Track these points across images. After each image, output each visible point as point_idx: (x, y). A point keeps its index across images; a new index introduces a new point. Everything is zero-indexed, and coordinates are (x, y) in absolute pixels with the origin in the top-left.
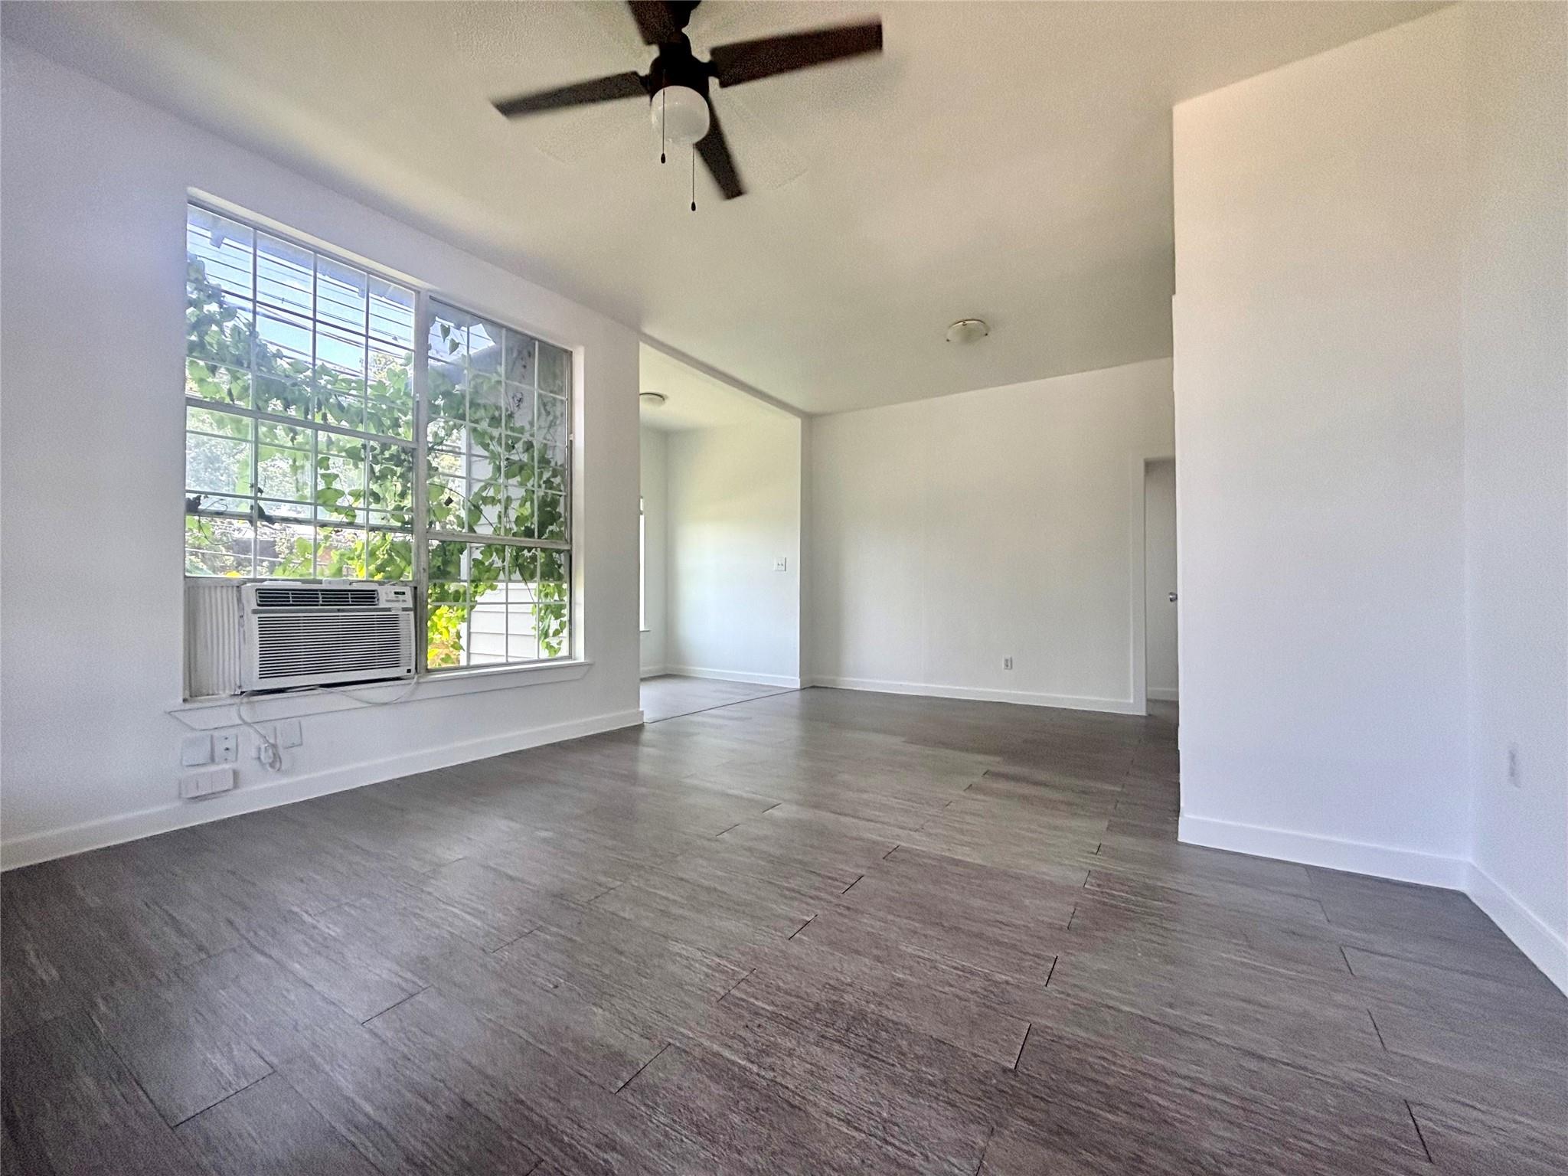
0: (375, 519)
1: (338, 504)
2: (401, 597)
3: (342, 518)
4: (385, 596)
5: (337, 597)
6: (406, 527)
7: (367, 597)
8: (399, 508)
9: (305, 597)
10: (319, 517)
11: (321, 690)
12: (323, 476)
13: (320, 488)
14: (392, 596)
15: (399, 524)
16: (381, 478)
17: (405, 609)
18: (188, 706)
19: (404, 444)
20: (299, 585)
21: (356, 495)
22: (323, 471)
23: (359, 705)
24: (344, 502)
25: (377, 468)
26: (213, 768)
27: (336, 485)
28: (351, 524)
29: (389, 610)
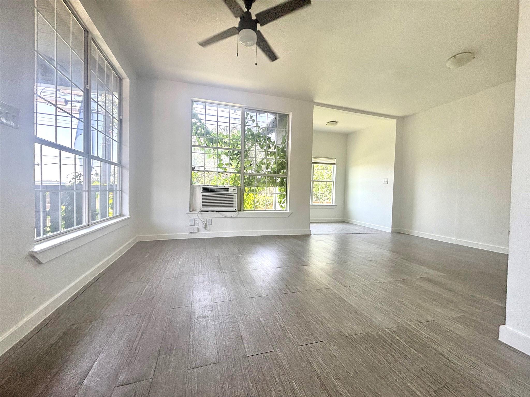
0: (231, 170)
1: (223, 167)
2: (234, 190)
3: (223, 170)
4: (231, 190)
5: (219, 190)
6: (239, 172)
7: (227, 190)
8: (237, 167)
9: (212, 190)
10: (218, 170)
11: (215, 212)
12: (219, 160)
13: (218, 163)
14: (232, 190)
15: (237, 172)
16: (232, 159)
17: (235, 193)
18: (191, 212)
19: (239, 150)
20: (212, 187)
21: (227, 164)
22: (219, 159)
23: (223, 217)
24: (223, 166)
25: (231, 157)
26: (194, 227)
27: (222, 162)
28: (225, 172)
29: (231, 193)
